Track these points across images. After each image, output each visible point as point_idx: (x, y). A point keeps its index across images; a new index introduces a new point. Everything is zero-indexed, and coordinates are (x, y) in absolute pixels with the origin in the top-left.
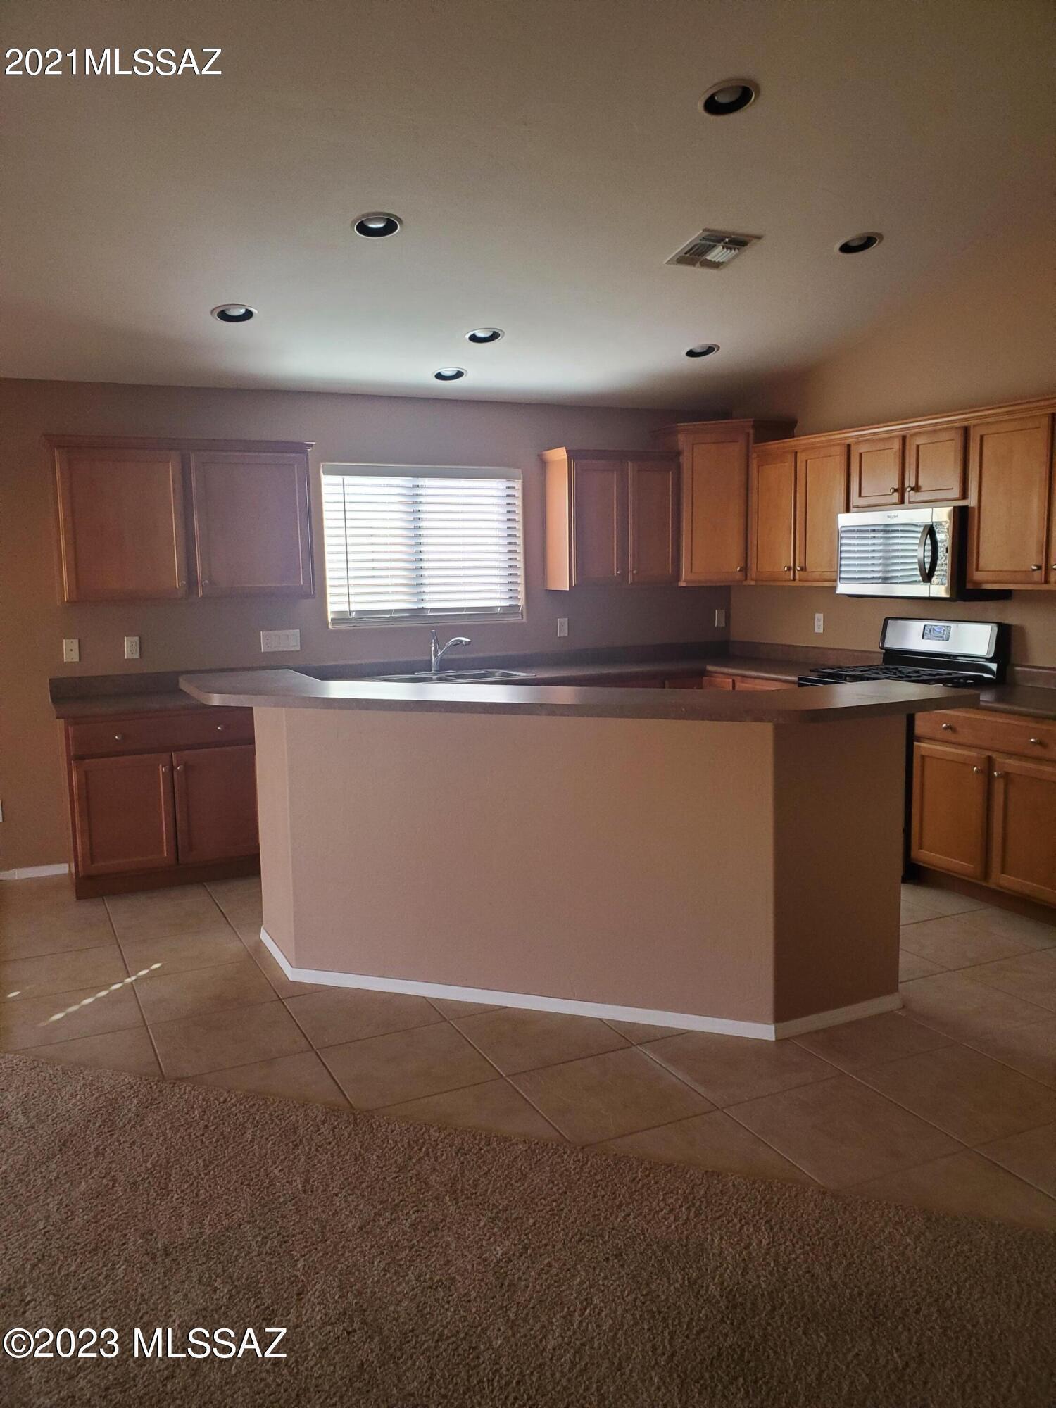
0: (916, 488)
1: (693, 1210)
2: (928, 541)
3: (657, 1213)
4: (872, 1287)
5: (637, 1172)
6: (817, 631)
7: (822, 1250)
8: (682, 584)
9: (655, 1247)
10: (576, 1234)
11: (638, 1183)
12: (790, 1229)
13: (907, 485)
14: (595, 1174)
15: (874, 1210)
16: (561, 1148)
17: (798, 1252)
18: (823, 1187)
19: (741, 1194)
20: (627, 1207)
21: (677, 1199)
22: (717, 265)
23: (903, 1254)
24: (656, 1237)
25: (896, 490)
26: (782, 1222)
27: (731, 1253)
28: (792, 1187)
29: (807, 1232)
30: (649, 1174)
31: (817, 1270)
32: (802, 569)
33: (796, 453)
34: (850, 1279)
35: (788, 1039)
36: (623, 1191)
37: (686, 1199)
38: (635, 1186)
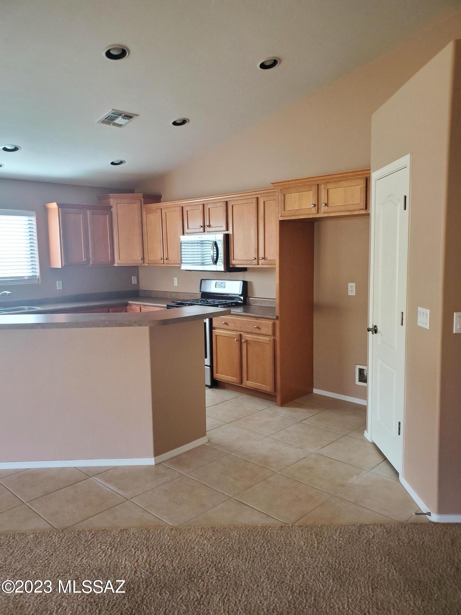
0: (209, 226)
1: (114, 549)
2: (215, 248)
3: (97, 554)
4: (189, 566)
5: (88, 537)
6: (175, 285)
7: (169, 555)
8: (115, 265)
9: (94, 571)
10: (56, 574)
11: (88, 542)
12: (157, 548)
13: (206, 224)
14: (68, 542)
15: (192, 532)
16: (52, 533)
17: (159, 558)
18: (172, 526)
19: (136, 537)
20: (82, 555)
21: (106, 546)
22: (120, 126)
23: (203, 548)
24: (95, 566)
25: (202, 227)
26: (153, 546)
27: (130, 565)
28: (158, 529)
29: (163, 548)
30: (94, 536)
31: (167, 563)
32: (167, 259)
33: (161, 209)
34: (181, 565)
35: (160, 463)
36: (81, 547)
37: (110, 544)
38: (87, 543)
